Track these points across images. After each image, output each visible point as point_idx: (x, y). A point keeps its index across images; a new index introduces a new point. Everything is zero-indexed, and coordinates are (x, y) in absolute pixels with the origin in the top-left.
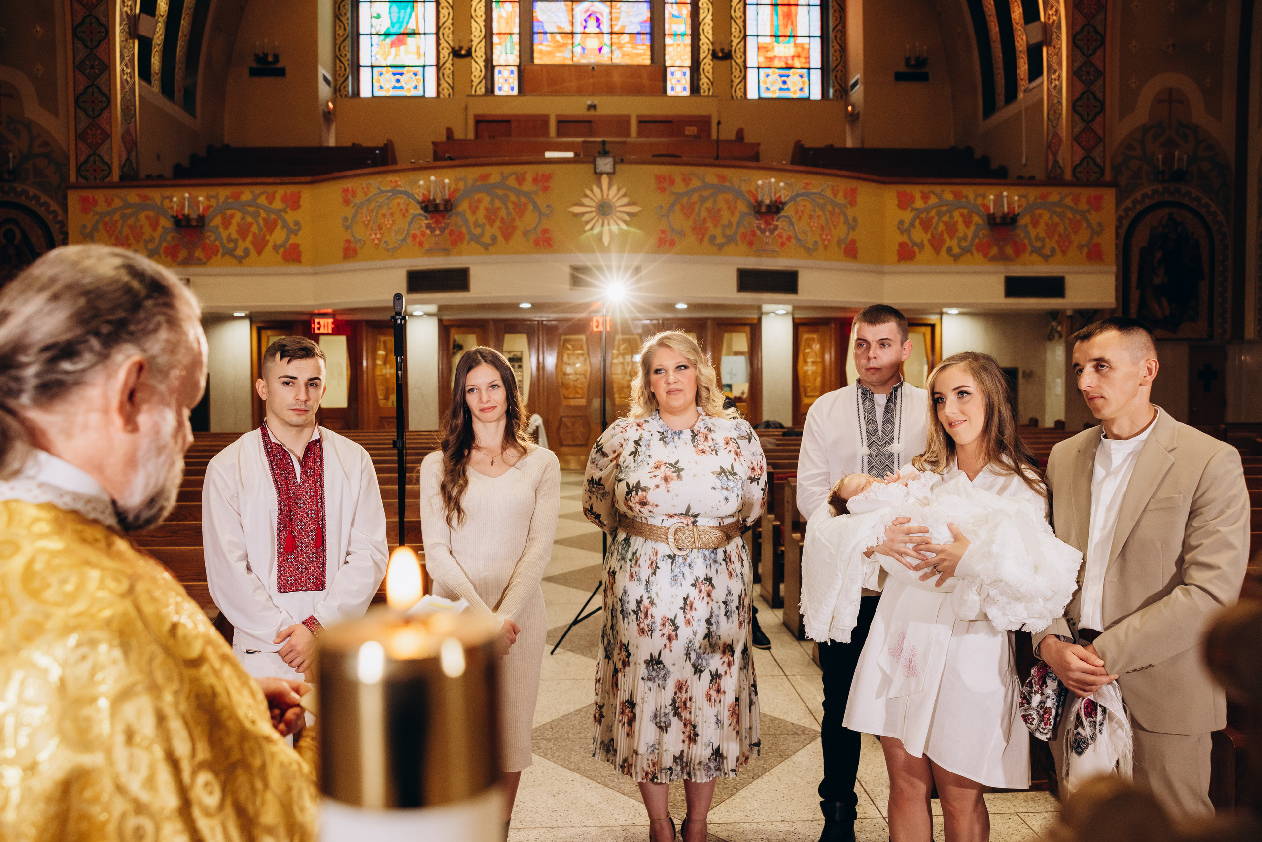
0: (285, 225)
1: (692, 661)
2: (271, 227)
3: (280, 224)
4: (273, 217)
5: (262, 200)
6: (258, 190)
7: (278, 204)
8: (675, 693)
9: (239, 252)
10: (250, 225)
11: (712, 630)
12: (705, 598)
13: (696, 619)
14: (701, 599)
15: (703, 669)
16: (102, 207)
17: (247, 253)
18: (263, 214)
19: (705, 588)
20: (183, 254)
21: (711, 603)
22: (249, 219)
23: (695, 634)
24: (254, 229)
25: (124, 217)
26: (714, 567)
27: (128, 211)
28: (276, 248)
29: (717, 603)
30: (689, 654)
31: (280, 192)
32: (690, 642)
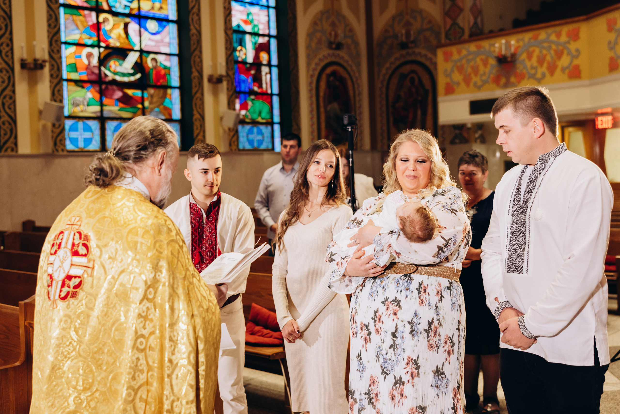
0: (569, 53)
1: (380, 363)
2: (559, 55)
3: (565, 52)
4: (560, 48)
5: (553, 37)
6: (550, 30)
7: (564, 38)
8: (370, 386)
9: (539, 75)
10: (545, 56)
11: (396, 342)
12: (392, 315)
13: (383, 330)
14: (388, 315)
15: (388, 372)
16: (456, 57)
17: (544, 76)
18: (554, 47)
19: (393, 307)
20: (503, 81)
21: (396, 320)
22: (544, 52)
23: (383, 342)
24: (548, 58)
25: (468, 61)
26: (404, 293)
27: (470, 57)
28: (563, 70)
29: (402, 321)
30: (379, 357)
31: (565, 29)
32: (379, 347)
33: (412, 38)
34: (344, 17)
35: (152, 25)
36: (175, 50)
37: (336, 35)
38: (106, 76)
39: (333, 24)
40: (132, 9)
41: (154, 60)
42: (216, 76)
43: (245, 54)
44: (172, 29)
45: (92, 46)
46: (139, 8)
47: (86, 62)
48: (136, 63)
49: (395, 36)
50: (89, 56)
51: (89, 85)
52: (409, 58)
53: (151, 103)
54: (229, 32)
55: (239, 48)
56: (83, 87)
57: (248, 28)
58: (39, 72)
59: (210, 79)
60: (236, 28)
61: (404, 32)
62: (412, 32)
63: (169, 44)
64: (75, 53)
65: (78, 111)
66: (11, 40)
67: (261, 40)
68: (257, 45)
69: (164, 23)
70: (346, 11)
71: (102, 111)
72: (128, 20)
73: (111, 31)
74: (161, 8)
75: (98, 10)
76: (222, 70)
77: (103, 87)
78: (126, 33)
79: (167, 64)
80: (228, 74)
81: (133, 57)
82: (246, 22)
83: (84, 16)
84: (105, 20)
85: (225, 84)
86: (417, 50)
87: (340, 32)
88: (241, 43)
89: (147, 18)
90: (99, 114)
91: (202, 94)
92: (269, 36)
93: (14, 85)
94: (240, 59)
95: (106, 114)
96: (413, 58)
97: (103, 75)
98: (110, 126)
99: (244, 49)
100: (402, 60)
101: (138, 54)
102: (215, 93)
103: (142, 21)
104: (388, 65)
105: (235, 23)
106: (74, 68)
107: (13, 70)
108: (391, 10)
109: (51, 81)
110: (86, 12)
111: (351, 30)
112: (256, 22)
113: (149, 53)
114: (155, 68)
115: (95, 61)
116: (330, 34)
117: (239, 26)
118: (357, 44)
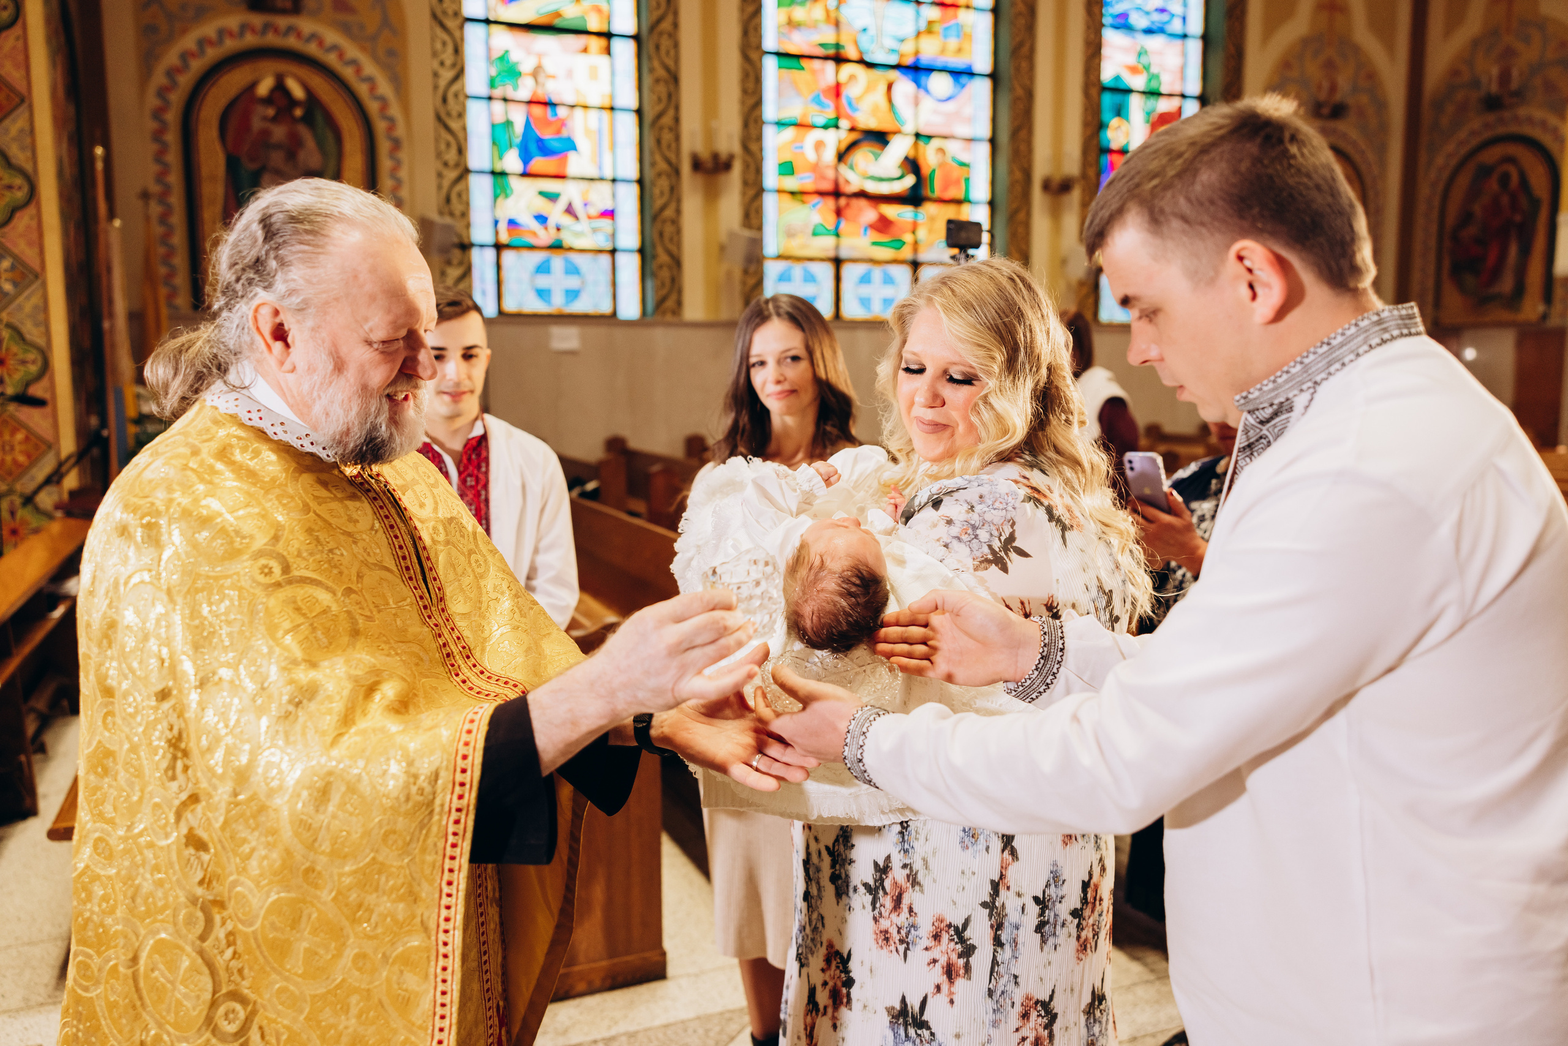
33: (1514, 85)
34: (1356, 49)
35: (940, 83)
36: (984, 130)
37: (1333, 88)
38: (847, 182)
39: (1330, 66)
40: (902, 56)
41: (941, 151)
42: (1057, 178)
43: (1128, 134)
44: (982, 89)
45: (825, 127)
46: (917, 53)
47: (811, 155)
48: (906, 158)
49: (1475, 83)
50: (819, 145)
51: (816, 199)
52: (1501, 130)
53: (930, 231)
54: (1094, 91)
55: (1114, 122)
56: (803, 202)
57: (1138, 82)
58: (723, 178)
59: (1047, 186)
60: (1112, 85)
61: (1495, 71)
62: (1515, 73)
63: (970, 120)
64: (794, 141)
65: (795, 247)
66: (677, 120)
67: (1164, 106)
68: (1155, 116)
69: (964, 79)
70: (1363, 35)
71: (837, 247)
72: (894, 74)
73: (860, 98)
74: (959, 50)
75: (839, 59)
76: (1072, 166)
77: (843, 201)
78: (890, 100)
79: (964, 157)
80: (1084, 175)
81: (899, 148)
82: (1134, 70)
83: (814, 72)
84: (852, 77)
85: (1076, 195)
86: (1522, 112)
87: (1343, 82)
88: (1120, 111)
89: (930, 70)
90: (831, 254)
91: (1029, 214)
92: (1183, 96)
93: (679, 201)
94: (1114, 146)
95: (844, 254)
96: (1514, 129)
97: (841, 182)
98: (850, 273)
99: (1125, 126)
100: (1487, 135)
101: (912, 140)
102: (1056, 213)
103: (923, 78)
104: (1450, 147)
105: (1108, 73)
106: (787, 168)
107: (677, 171)
108: (1473, 25)
109: (744, 194)
110: (817, 64)
111: (1372, 76)
112: (1154, 70)
113: (930, 137)
114: (942, 165)
115: (829, 155)
116: (1319, 87)
117: (1117, 78)
118: (1381, 106)
